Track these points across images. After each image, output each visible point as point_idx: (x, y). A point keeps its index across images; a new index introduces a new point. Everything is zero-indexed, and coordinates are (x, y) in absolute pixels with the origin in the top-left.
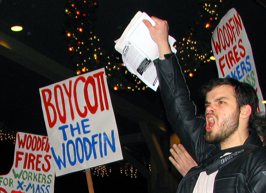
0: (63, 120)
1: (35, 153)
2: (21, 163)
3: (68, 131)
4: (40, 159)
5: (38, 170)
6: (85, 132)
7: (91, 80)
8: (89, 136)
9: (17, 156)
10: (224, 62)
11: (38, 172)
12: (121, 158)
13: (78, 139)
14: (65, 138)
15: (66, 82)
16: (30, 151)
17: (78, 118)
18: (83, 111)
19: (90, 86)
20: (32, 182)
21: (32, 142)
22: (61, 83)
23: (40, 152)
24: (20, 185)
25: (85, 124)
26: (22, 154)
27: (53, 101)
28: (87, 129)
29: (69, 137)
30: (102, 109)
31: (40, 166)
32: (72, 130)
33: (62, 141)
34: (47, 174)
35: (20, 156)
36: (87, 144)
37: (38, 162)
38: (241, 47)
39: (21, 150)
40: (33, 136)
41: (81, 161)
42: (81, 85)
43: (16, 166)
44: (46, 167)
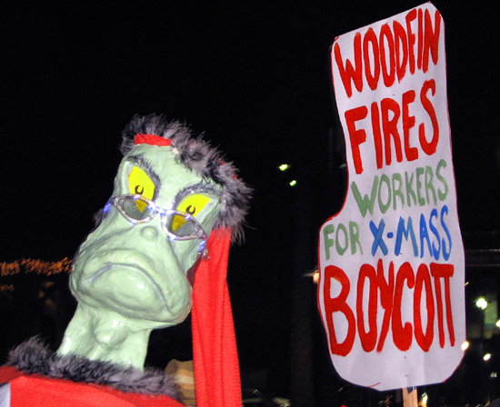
9: (351, 127)
11: (414, 165)
21: (381, 56)
24: (378, 236)
35: (359, 125)
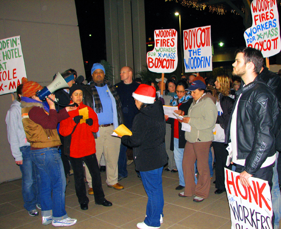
0: (191, 47)
1: (166, 38)
2: (159, 45)
3: (192, 52)
4: (169, 41)
5: (168, 46)
6: (199, 55)
7: (204, 31)
8: (200, 57)
9: (156, 41)
10: (258, 18)
11: (168, 47)
12: (211, 70)
13: (195, 58)
14: (190, 56)
15: (194, 29)
16: (163, 38)
17: (197, 48)
18: (199, 45)
19: (203, 33)
20: (166, 53)
21: (163, 34)
22: (191, 29)
23: (168, 38)
24: (160, 55)
25: (199, 51)
26: (159, 40)
27: (188, 38)
28: (199, 53)
29: (192, 56)
30: (207, 45)
31: (169, 44)
32: (194, 53)
33: (189, 57)
34: (173, 48)
36: (199, 61)
37: (168, 42)
38: (271, 13)
39: (158, 38)
40: (163, 30)
41: (195, 68)
42: (199, 32)
43: (157, 46)
44: (172, 44)
